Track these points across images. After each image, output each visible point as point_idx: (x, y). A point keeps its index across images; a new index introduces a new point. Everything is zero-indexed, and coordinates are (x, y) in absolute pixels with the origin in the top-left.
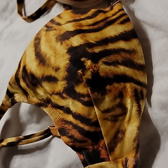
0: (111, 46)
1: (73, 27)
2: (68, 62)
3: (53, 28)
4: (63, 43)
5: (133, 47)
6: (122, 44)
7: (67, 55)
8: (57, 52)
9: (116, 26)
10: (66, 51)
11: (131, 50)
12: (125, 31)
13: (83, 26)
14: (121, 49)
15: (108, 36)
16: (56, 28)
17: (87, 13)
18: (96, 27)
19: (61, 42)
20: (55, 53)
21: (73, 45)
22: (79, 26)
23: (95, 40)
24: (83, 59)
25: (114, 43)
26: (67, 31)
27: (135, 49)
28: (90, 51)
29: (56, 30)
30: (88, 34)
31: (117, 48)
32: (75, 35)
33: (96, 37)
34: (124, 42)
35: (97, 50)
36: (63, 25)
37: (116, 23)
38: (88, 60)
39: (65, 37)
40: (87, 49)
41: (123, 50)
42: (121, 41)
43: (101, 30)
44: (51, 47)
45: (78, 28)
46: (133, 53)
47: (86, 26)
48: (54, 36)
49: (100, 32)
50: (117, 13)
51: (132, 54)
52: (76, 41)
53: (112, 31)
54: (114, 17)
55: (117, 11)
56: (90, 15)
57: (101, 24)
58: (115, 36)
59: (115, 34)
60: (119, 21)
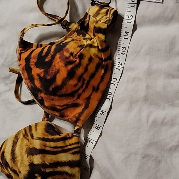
0: (59, 169)
1: (40, 145)
2: (27, 173)
3: (28, 138)
4: (29, 157)
5: (74, 173)
6: (67, 169)
7: (28, 167)
8: (23, 161)
9: (68, 154)
10: (28, 164)
11: (71, 175)
12: (73, 160)
13: (46, 146)
14: (65, 172)
15: (60, 160)
16: (29, 139)
17: (54, 135)
18: (55, 150)
19: (28, 155)
20: (22, 161)
21: (33, 162)
22: (44, 146)
23: (50, 162)
24: (36, 175)
25: (62, 167)
26: (35, 148)
27: (75, 174)
28: (43, 170)
29: (29, 141)
30: (47, 155)
31: (63, 171)
32: (38, 154)
33: (51, 160)
34: (69, 168)
35: (48, 170)
36: (34, 140)
37: (69, 152)
38: (39, 176)
39: (32, 152)
40: (42, 168)
41: (66, 173)
42: (67, 166)
43: (57, 154)
44: (21, 154)
45: (43, 148)
46: (73, 176)
47: (48, 147)
48: (26, 146)
49: (56, 155)
50: (73, 144)
51: (71, 177)
52: (37, 159)
53: (64, 157)
54: (70, 147)
55: (74, 142)
56: (55, 138)
57: (59, 150)
58: (65, 162)
59: (65, 160)
60: (71, 152)
